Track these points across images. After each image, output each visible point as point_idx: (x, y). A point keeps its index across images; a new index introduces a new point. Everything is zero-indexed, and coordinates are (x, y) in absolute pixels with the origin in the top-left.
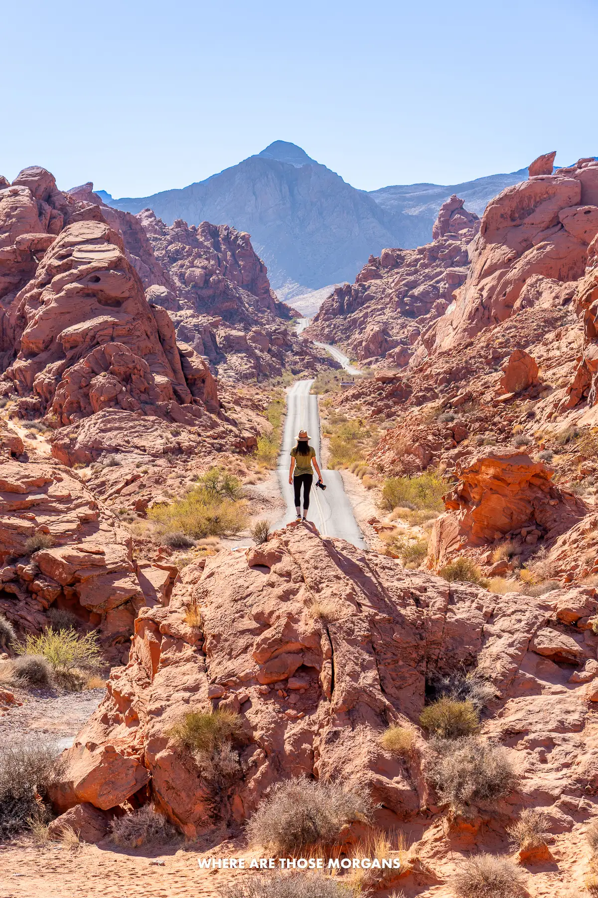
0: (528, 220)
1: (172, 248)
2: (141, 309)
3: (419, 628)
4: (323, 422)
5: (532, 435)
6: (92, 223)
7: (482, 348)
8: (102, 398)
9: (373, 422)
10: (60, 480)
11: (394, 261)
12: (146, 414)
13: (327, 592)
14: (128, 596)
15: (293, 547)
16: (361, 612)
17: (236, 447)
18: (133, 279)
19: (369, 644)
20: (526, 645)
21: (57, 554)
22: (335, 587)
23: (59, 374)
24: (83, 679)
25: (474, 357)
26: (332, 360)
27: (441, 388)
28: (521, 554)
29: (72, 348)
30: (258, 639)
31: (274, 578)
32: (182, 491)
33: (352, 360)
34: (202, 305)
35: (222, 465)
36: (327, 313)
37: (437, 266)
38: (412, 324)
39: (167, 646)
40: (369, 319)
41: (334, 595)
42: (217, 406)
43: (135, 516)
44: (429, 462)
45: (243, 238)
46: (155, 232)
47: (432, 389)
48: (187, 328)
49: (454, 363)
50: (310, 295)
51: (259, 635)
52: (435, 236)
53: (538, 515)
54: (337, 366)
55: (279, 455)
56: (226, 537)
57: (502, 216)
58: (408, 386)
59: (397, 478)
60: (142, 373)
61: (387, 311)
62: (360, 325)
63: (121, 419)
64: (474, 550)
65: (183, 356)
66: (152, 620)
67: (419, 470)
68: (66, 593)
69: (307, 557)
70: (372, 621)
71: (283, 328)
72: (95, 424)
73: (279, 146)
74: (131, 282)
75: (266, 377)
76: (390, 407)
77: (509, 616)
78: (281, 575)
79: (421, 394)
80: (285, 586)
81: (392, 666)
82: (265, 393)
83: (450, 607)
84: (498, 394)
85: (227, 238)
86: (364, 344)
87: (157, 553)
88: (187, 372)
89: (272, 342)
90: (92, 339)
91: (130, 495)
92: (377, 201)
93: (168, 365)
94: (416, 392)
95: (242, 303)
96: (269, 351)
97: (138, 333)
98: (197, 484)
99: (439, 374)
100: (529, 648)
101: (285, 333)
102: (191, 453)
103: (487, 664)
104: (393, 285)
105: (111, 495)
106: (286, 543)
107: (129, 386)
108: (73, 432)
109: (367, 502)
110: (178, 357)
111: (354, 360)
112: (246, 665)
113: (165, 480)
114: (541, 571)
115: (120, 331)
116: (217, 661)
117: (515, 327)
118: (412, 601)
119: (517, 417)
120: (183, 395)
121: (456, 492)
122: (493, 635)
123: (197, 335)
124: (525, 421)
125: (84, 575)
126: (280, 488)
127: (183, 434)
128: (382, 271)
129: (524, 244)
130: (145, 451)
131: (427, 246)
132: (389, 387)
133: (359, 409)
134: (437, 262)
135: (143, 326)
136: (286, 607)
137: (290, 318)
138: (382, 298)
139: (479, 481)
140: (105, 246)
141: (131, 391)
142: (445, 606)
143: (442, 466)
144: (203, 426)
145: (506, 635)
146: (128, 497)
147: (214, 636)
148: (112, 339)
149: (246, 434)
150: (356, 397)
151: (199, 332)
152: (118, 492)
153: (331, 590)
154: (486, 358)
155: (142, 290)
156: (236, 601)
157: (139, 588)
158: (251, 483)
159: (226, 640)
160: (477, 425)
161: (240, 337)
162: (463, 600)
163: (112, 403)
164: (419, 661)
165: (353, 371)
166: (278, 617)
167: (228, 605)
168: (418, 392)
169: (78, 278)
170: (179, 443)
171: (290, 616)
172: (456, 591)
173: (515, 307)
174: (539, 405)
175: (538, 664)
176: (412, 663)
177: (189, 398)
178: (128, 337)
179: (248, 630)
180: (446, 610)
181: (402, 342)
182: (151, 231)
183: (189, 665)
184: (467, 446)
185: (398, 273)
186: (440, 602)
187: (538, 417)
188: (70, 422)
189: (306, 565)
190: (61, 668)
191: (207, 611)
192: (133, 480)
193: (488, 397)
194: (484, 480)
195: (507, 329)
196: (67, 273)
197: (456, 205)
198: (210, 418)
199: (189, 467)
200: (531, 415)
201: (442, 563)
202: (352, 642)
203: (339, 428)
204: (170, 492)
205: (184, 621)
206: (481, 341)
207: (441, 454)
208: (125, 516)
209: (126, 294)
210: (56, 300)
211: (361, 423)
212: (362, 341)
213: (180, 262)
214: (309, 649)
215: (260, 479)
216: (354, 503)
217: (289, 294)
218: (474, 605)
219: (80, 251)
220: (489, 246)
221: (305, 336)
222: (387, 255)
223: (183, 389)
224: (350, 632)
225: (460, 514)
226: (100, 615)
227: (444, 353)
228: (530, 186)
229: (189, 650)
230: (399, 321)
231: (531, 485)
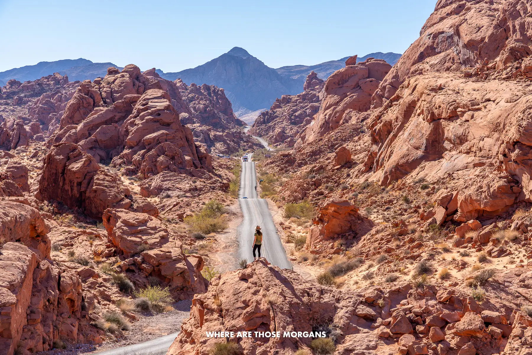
0: (345, 85)
1: (190, 96)
2: (178, 127)
3: (309, 306)
4: (258, 174)
5: (349, 184)
6: (156, 90)
7: (326, 141)
8: (162, 167)
9: (279, 174)
10: (152, 220)
11: (287, 101)
12: (181, 173)
13: (272, 291)
14: (182, 271)
15: (257, 272)
16: (286, 300)
17: (221, 188)
18: (175, 114)
19: (290, 314)
20: (353, 312)
21: (152, 253)
22: (275, 289)
23: (143, 156)
24: (164, 307)
25: (323, 145)
26: (260, 144)
27: (308, 159)
28: (346, 244)
29: (149, 144)
30: (245, 311)
31: (250, 285)
32: (198, 209)
33: (269, 144)
34: (203, 121)
35: (215, 198)
36: (258, 123)
37: (306, 102)
38: (295, 128)
39: (207, 313)
40: (276, 126)
41: (274, 293)
42: (212, 169)
43: (178, 221)
44: (305, 195)
45: (221, 91)
46: (183, 89)
47: (305, 159)
48: (197, 132)
49: (314, 148)
50: (250, 114)
51: (245, 309)
52: (305, 89)
53: (353, 228)
54: (263, 147)
55: (239, 190)
56: (219, 232)
57: (334, 83)
58: (294, 158)
59: (291, 203)
60: (179, 155)
61: (284, 122)
62: (272, 128)
63: (170, 176)
64: (326, 242)
65: (197, 147)
66: (200, 300)
67: (300, 200)
68: (155, 269)
69: (263, 276)
70: (290, 304)
71: (239, 130)
72: (159, 178)
73: (236, 50)
74: (174, 116)
75: (232, 152)
76: (287, 167)
77: (346, 300)
78: (253, 284)
79: (300, 162)
80: (254, 289)
81: (299, 323)
82: (232, 161)
83: (322, 296)
84: (334, 166)
85: (214, 91)
86: (274, 137)
87: (190, 241)
88: (199, 154)
89: (234, 137)
90: (157, 141)
91: (175, 211)
92: (279, 73)
93: (190, 152)
94: (298, 161)
95: (221, 120)
96: (233, 141)
97: (177, 138)
98: (204, 206)
99: (307, 153)
100: (354, 313)
101: (240, 133)
102: (201, 191)
103: (337, 321)
104: (286, 111)
105: (167, 211)
106: (255, 270)
107: (173, 161)
108: (150, 182)
109: (278, 214)
110: (194, 148)
111: (270, 144)
112: (240, 322)
113: (191, 204)
114: (355, 253)
115: (169, 137)
116: (228, 320)
117: (341, 132)
118: (306, 294)
119: (343, 176)
120: (197, 165)
121: (318, 217)
122: (339, 308)
123: (202, 135)
124: (346, 178)
125: (163, 262)
126: (241, 208)
127: (198, 182)
128: (282, 105)
129: (344, 95)
130: (181, 190)
131: (301, 94)
132: (286, 159)
133: (273, 168)
134: (306, 101)
135: (179, 135)
136: (255, 298)
137: (242, 125)
138: (282, 117)
139: (328, 213)
140: (162, 100)
141: (175, 163)
142: (320, 296)
143: (310, 198)
144: (206, 178)
145: (345, 308)
146: (175, 212)
147: (226, 310)
148: (166, 141)
149: (225, 182)
150: (272, 163)
151: (203, 133)
152: (170, 209)
153: (273, 290)
154: (328, 146)
155: (178, 115)
156: (235, 295)
157: (186, 267)
158: (228, 205)
159: (231, 312)
160: (325, 180)
161: (221, 135)
162: (327, 293)
163: (167, 169)
164: (310, 320)
165: (270, 148)
166: (252, 302)
167: (231, 296)
168: (299, 161)
169: (151, 114)
170: (196, 186)
171: (257, 302)
172: (324, 289)
173: (340, 123)
174: (352, 171)
175: (358, 320)
176: (307, 321)
177: (200, 166)
178: (173, 140)
179: (240, 307)
180: (320, 298)
181: (291, 136)
182: (181, 89)
183: (216, 322)
184: (321, 189)
185: (289, 106)
186: (317, 294)
187: (351, 176)
188: (148, 177)
189: (263, 280)
190: (154, 303)
191: (223, 299)
192: (177, 205)
193: (329, 167)
194: (330, 212)
195: (337, 133)
196: (146, 112)
197: (314, 76)
198: (209, 175)
199: (201, 199)
200: (348, 175)
201: (312, 248)
202: (283, 313)
203: (264, 178)
204: (193, 210)
205: (213, 303)
206: (326, 138)
207: (310, 192)
208: (174, 221)
209: (172, 121)
210: (142, 124)
211: (274, 175)
212: (273, 136)
213: (194, 102)
214: (265, 316)
215: (232, 204)
216: (273, 215)
217: (241, 114)
218: (331, 295)
219: (152, 102)
220: (329, 96)
221: (249, 133)
222: (284, 98)
223: (197, 162)
224: (282, 309)
225: (320, 227)
226: (170, 279)
227: (310, 143)
228: (346, 70)
229: (216, 316)
230: (289, 127)
231: (350, 214)
